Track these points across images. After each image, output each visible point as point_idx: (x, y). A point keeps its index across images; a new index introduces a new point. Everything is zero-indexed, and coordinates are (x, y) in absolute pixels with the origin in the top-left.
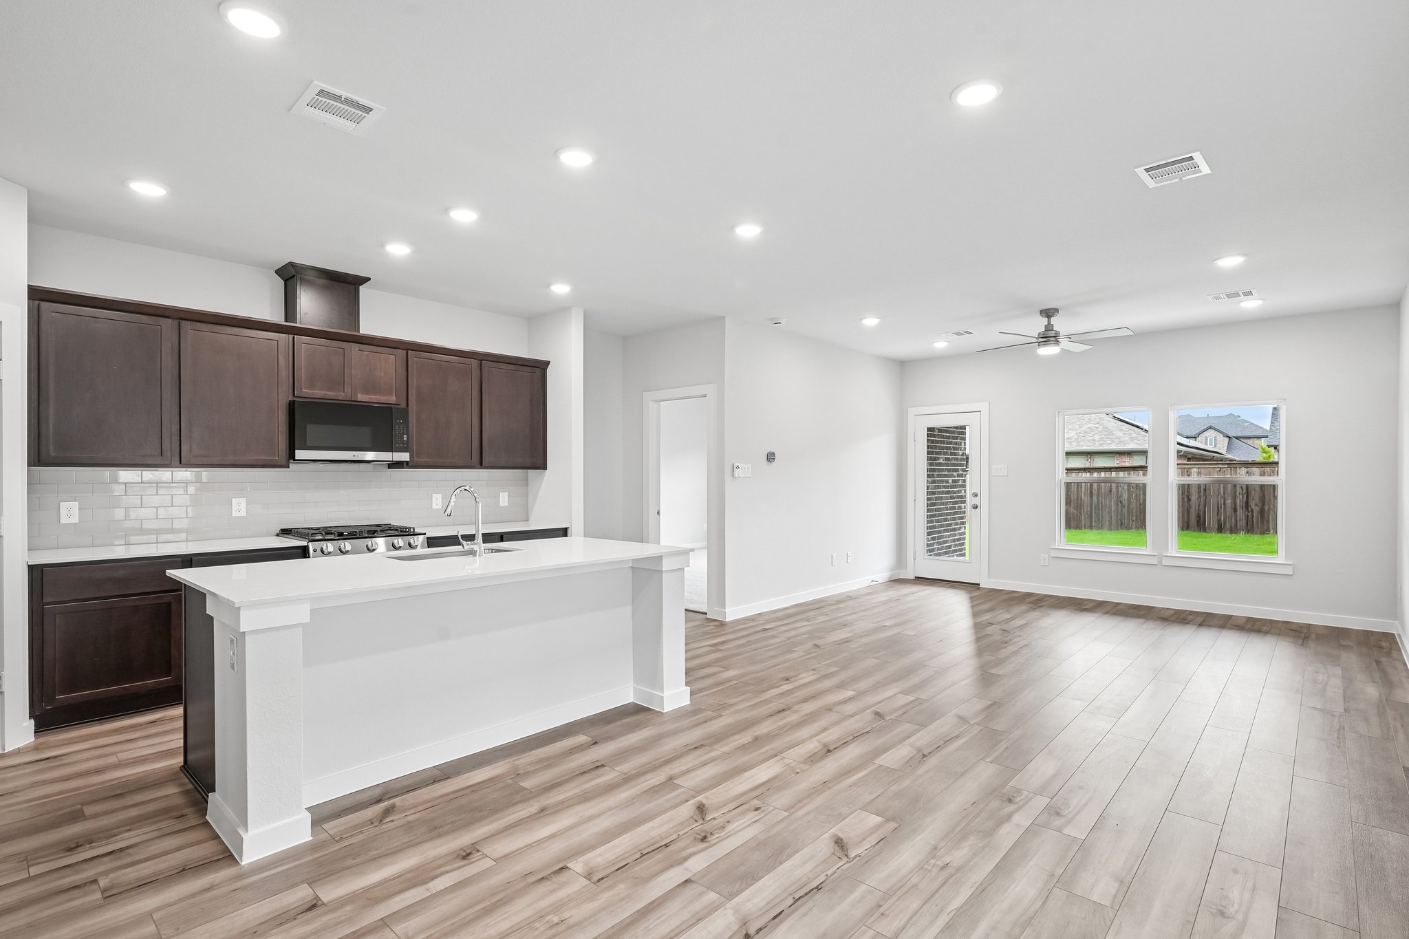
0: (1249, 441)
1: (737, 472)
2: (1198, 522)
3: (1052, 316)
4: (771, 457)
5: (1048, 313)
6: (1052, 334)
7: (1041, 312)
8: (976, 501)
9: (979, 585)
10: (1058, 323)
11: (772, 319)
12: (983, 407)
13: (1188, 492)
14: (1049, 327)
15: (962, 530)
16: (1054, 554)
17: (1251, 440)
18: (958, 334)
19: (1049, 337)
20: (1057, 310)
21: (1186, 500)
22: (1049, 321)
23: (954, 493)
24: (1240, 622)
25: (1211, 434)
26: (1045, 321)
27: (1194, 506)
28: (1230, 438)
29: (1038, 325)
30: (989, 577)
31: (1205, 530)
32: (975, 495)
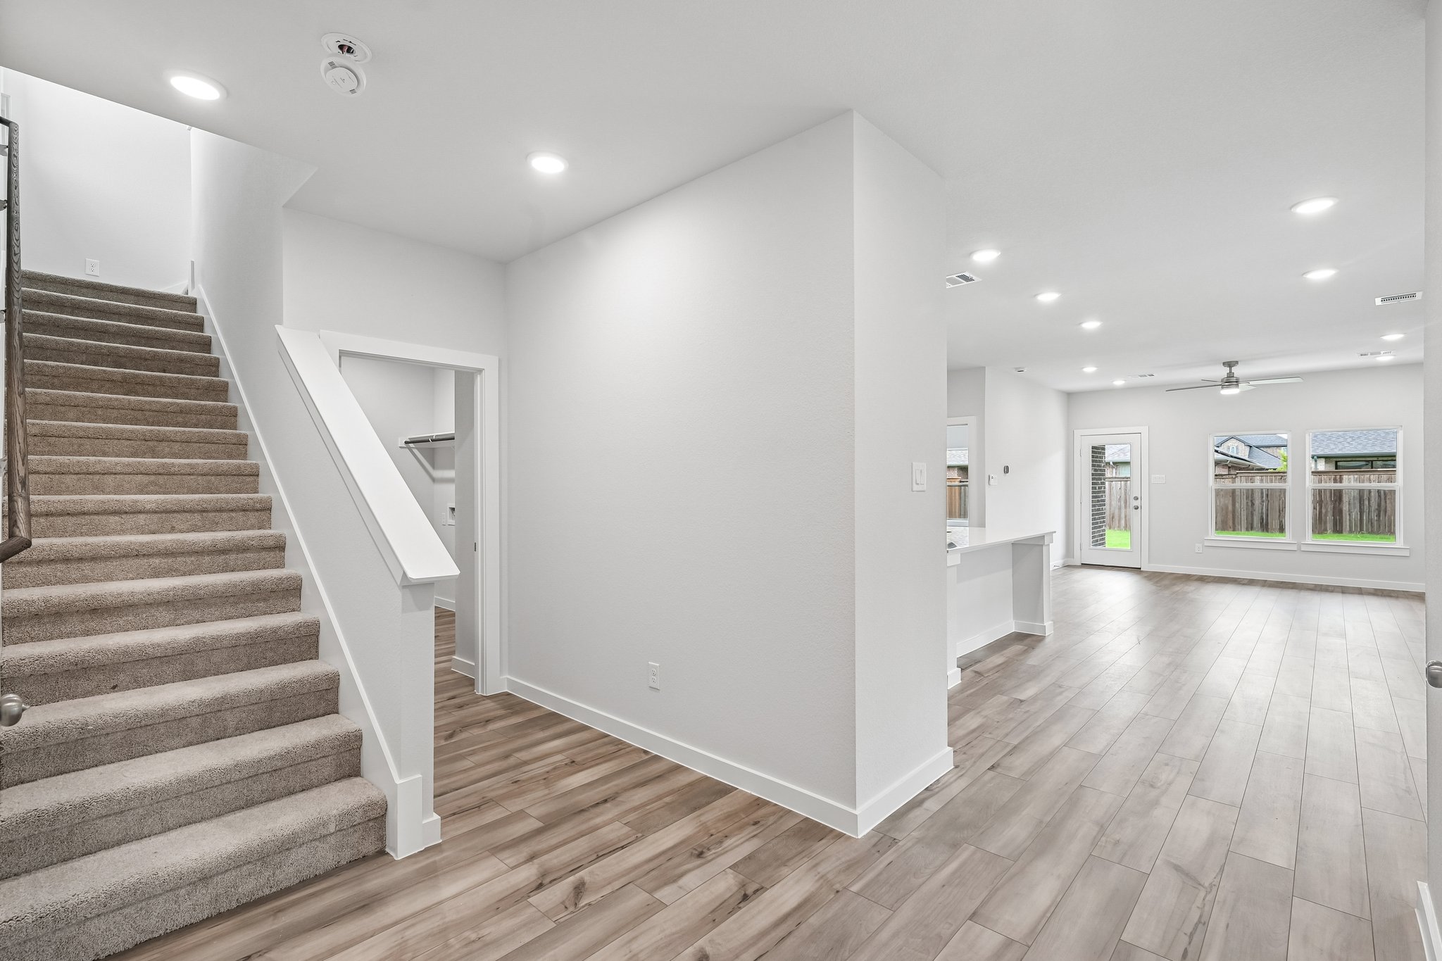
0: (1269, 450)
1: (992, 480)
2: (1262, 523)
3: (1234, 365)
4: (1006, 470)
5: (1230, 364)
6: (1234, 379)
7: (1224, 364)
8: (1137, 503)
9: (1140, 568)
10: (1237, 371)
11: (1016, 368)
12: (1144, 430)
13: (1252, 497)
14: (1230, 375)
15: (1104, 528)
16: (1209, 544)
17: (1271, 449)
18: (1141, 376)
19: (1230, 381)
20: (1237, 362)
21: (1250, 504)
22: (1230, 370)
23: (1099, 497)
24: (1372, 591)
25: (1233, 443)
26: (1227, 370)
27: (1257, 510)
28: (1251, 447)
29: (1223, 372)
30: (1149, 562)
31: (1267, 531)
32: (1136, 498)
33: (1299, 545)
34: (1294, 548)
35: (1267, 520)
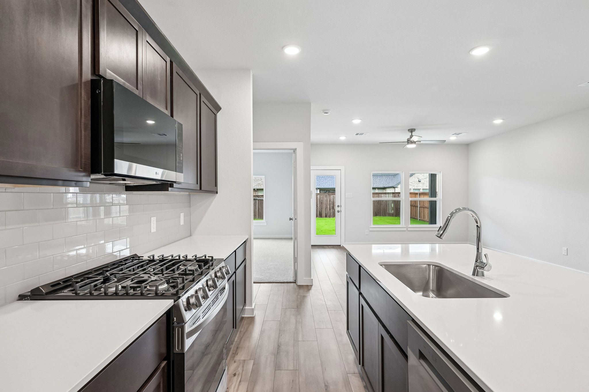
3: (414, 131)
5: (412, 131)
8: (339, 209)
9: (340, 245)
12: (342, 168)
16: (371, 229)
20: (415, 129)
22: (412, 134)
30: (345, 242)
32: (338, 206)
33: (407, 228)
34: (405, 229)
35: (322, 213)
